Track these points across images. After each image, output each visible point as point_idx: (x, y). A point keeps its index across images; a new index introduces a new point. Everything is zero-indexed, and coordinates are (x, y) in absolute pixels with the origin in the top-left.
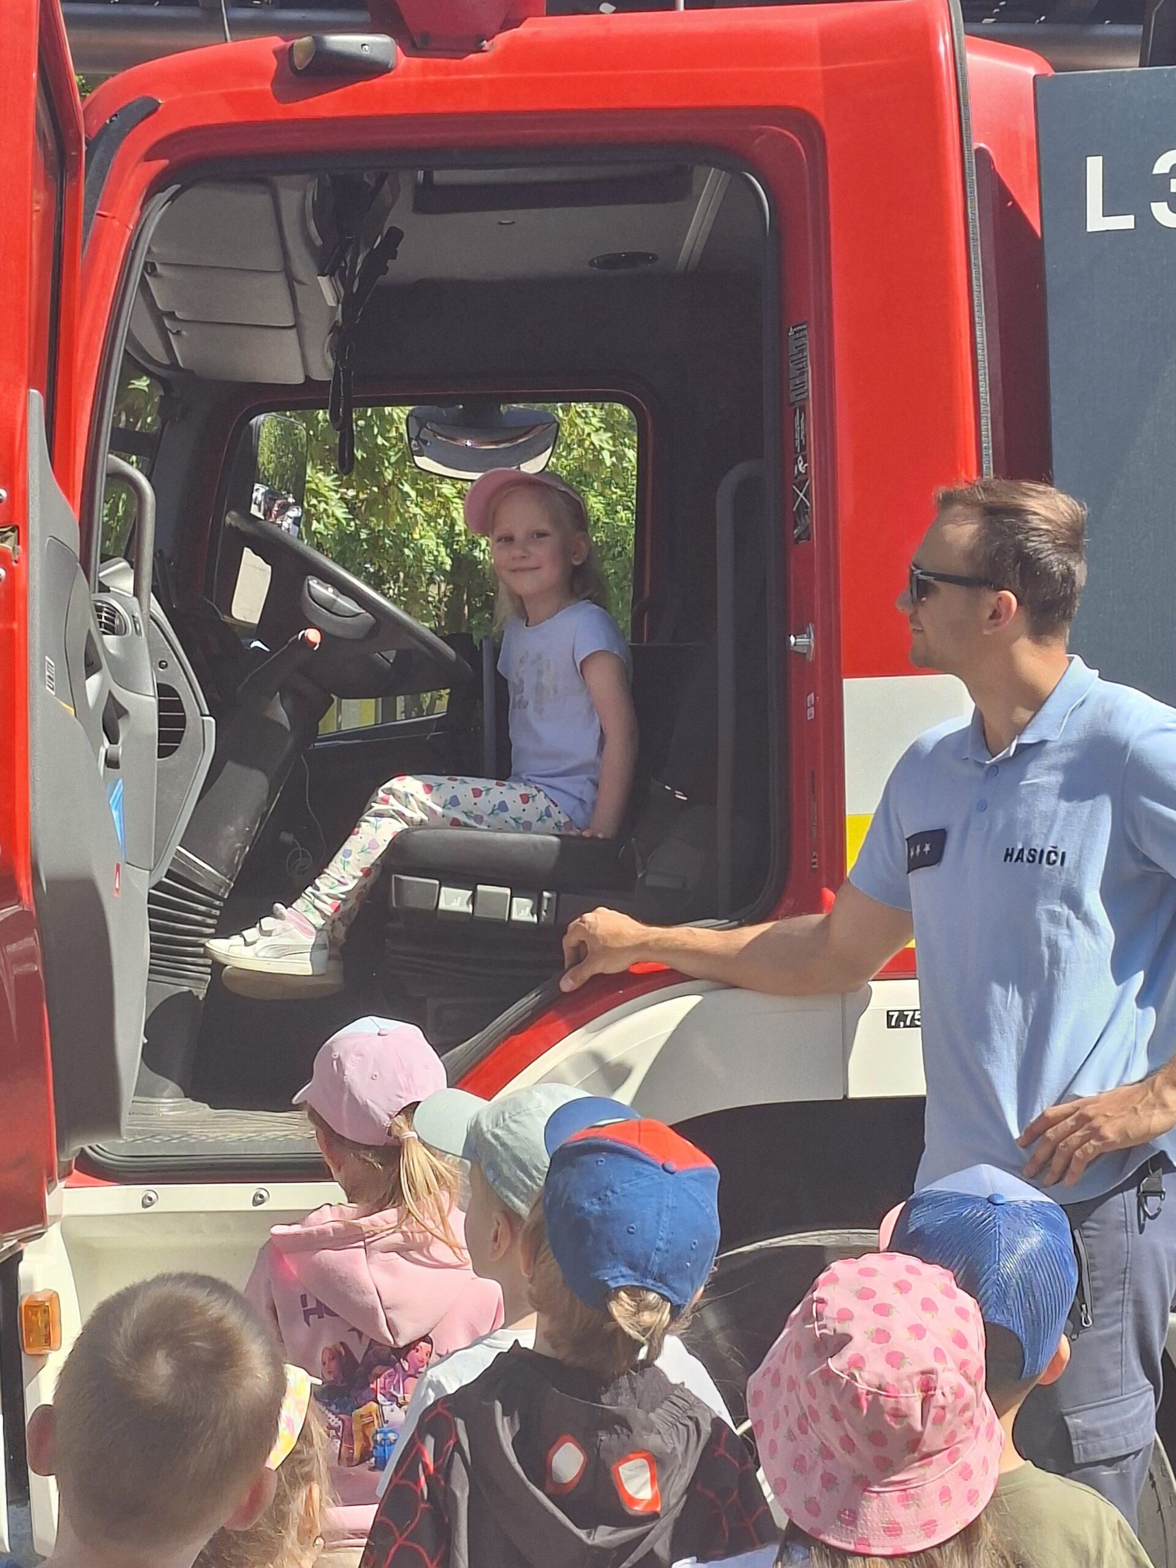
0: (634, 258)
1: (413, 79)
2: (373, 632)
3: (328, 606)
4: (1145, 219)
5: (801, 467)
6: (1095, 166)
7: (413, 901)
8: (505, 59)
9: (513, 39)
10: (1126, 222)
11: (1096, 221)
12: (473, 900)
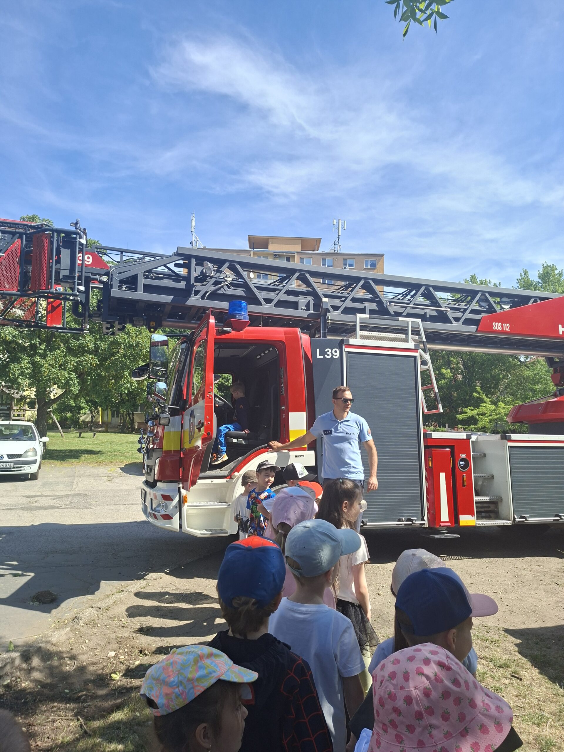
0: (236, 355)
1: (234, 334)
2: (224, 405)
3: (218, 402)
4: (324, 357)
5: (283, 385)
6: (318, 350)
7: (230, 441)
8: (245, 332)
9: (246, 330)
10: (322, 357)
11: (318, 357)
12: (237, 441)
